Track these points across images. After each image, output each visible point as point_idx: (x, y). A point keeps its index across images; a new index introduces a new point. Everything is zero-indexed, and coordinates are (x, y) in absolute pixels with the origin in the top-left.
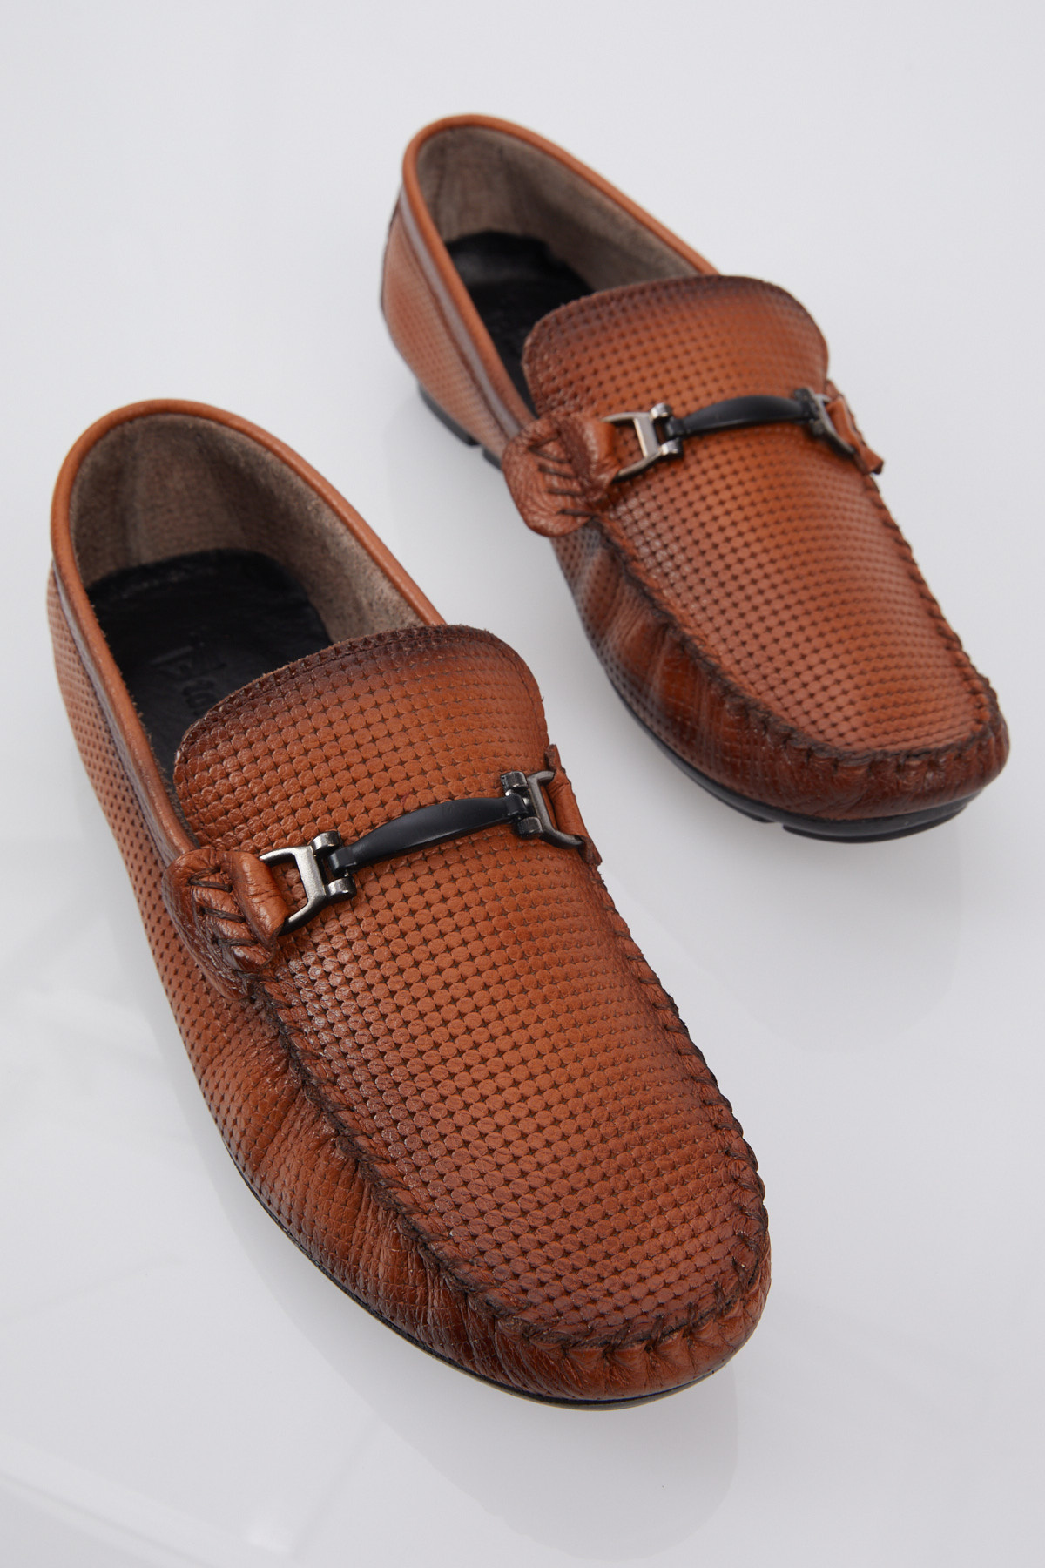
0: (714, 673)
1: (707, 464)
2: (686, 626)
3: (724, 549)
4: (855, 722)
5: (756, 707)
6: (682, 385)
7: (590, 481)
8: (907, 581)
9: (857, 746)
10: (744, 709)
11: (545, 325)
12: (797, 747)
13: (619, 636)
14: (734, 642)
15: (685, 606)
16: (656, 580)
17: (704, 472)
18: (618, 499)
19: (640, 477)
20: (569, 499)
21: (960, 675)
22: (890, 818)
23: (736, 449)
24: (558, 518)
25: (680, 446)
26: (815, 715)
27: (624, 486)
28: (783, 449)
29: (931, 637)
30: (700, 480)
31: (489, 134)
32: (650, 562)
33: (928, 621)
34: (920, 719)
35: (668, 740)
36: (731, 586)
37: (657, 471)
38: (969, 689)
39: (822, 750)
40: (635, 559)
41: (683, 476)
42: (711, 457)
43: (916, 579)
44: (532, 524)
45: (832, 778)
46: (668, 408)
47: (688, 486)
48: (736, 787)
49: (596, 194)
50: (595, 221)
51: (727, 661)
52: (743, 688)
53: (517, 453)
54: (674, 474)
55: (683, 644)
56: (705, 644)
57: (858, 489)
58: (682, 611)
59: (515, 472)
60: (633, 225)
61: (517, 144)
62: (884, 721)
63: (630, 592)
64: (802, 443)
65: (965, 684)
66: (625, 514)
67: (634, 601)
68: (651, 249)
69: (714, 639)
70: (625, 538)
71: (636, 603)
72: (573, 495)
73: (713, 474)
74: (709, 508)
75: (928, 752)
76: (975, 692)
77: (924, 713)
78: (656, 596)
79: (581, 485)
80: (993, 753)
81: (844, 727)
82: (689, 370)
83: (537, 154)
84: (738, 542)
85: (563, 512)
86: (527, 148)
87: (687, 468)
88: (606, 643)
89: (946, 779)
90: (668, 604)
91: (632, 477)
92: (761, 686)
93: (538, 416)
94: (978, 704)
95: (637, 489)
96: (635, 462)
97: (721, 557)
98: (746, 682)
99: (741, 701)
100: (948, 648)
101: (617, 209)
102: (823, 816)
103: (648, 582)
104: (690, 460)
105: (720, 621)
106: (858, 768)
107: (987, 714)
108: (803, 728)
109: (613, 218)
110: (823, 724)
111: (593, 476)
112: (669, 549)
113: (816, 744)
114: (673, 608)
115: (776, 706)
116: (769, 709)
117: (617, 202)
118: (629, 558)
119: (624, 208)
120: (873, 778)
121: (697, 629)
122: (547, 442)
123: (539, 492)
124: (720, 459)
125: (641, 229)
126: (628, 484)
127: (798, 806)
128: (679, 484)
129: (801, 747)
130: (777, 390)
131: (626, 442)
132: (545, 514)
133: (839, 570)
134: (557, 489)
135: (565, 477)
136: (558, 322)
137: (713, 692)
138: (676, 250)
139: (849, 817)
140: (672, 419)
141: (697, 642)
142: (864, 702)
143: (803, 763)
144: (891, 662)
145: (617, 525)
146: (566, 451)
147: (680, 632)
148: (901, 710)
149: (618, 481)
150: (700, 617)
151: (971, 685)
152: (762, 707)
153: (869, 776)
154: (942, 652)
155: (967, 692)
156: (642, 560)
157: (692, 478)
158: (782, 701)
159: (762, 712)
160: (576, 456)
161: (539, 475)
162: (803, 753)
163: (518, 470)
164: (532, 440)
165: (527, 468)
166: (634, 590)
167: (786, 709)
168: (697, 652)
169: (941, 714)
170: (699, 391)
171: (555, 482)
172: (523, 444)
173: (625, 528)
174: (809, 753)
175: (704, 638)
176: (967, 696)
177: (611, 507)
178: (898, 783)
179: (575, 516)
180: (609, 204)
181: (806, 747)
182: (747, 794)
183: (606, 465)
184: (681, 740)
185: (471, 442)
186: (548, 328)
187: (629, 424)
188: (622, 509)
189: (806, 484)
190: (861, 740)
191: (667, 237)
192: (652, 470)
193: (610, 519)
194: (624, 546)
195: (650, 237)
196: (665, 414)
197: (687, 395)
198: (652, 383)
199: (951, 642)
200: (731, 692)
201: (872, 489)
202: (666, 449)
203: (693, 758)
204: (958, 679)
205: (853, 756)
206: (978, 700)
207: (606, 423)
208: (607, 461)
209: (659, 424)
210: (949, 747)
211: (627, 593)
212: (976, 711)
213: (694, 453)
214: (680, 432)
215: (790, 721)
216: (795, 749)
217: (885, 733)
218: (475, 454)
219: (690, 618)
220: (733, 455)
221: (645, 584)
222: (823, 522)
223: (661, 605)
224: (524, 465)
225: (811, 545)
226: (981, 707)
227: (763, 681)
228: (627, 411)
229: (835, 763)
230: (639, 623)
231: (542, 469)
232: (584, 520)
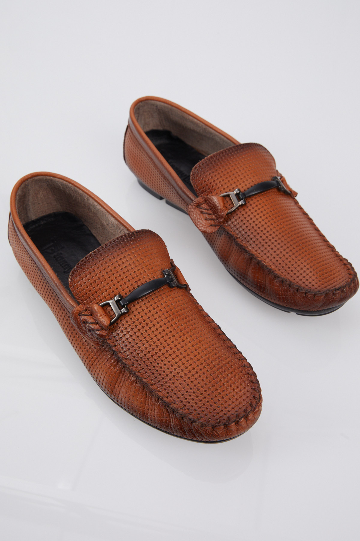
0: (270, 271)
1: (253, 205)
2: (258, 257)
3: (265, 232)
4: (316, 281)
5: (286, 281)
6: (241, 181)
7: (219, 215)
9: (319, 288)
10: (282, 281)
11: (196, 168)
12: (302, 292)
13: (234, 261)
14: (274, 260)
15: (256, 251)
16: (245, 243)
17: (253, 208)
18: (228, 220)
19: (233, 212)
20: (213, 221)
21: (339, 259)
22: (331, 308)
23: (261, 199)
24: (210, 228)
25: (245, 201)
26: (304, 280)
27: (230, 215)
28: (272, 195)
29: (327, 249)
30: (253, 211)
31: (153, 102)
32: (242, 238)
33: (325, 243)
34: (333, 276)
36: (269, 243)
37: (238, 209)
38: (343, 264)
39: (310, 292)
40: (237, 238)
41: (247, 210)
42: (254, 203)
43: (317, 230)
44: (201, 230)
45: (314, 299)
46: (239, 190)
47: (249, 213)
48: (281, 304)
49: (191, 118)
51: (273, 267)
52: (280, 275)
53: (192, 208)
54: (244, 210)
55: (259, 263)
56: (266, 263)
57: (293, 204)
58: (256, 252)
59: (192, 214)
60: (204, 126)
61: (163, 104)
62: (324, 279)
63: (236, 247)
64: (277, 193)
65: (341, 262)
66: (231, 224)
67: (238, 250)
69: (267, 260)
70: (233, 231)
71: (239, 251)
72: (213, 220)
73: (256, 208)
74: (257, 219)
75: (340, 288)
76: (345, 265)
77: (334, 274)
78: (247, 249)
79: (216, 216)
80: (357, 284)
81: (313, 283)
82: (242, 176)
83: (170, 106)
84: (268, 229)
85: (211, 225)
86: (166, 105)
87: (248, 207)
89: (346, 294)
90: (251, 251)
91: (231, 213)
92: (285, 273)
93: (197, 196)
94: (348, 268)
95: (233, 215)
96: (232, 208)
97: (264, 234)
98: (280, 273)
99: (281, 279)
100: (332, 251)
101: (198, 122)
102: (311, 310)
103: (243, 245)
104: (248, 205)
105: (268, 254)
106: (321, 296)
107: (352, 272)
108: (301, 285)
110: (307, 283)
112: (247, 233)
113: (307, 290)
114: (253, 252)
115: (291, 279)
116: (290, 281)
117: (198, 120)
119: (200, 121)
120: (326, 298)
121: (261, 258)
122: (202, 204)
123: (202, 220)
124: (257, 203)
125: (207, 127)
127: (303, 308)
128: (246, 213)
129: (303, 291)
130: (267, 178)
131: (227, 202)
132: (205, 227)
133: (299, 233)
134: (208, 219)
135: (210, 214)
136: (199, 166)
137: (270, 277)
138: (220, 133)
139: (319, 310)
140: (241, 193)
141: (263, 262)
142: (317, 274)
143: (304, 296)
144: (321, 260)
145: (229, 228)
146: (209, 206)
147: (257, 260)
148: (327, 274)
149: (228, 214)
150: (262, 254)
151: (343, 262)
152: (288, 280)
153: (325, 298)
154: (331, 253)
155: (343, 265)
156: (239, 237)
157: (250, 210)
158: (293, 277)
159: (288, 282)
160: (213, 208)
161: (201, 215)
162: (304, 293)
163: (194, 214)
164: (197, 204)
165: (197, 212)
166: (238, 248)
167: (294, 280)
168: (264, 265)
169: (338, 273)
170: (246, 183)
171: (207, 216)
172: (194, 205)
173: (232, 228)
174: (306, 293)
175: (264, 260)
176: (343, 266)
177: (226, 222)
178: (334, 298)
179: (215, 226)
180: (196, 120)
181: (305, 291)
182: (285, 306)
183: (224, 210)
184: (260, 291)
185: (161, 198)
187: (228, 196)
188: (230, 223)
189: (283, 207)
190: (319, 286)
191: (216, 129)
193: (226, 226)
194: (233, 234)
195: (211, 130)
196: (238, 192)
197: (243, 184)
198: (231, 182)
199: (332, 248)
200: (277, 277)
201: (297, 202)
202: (240, 203)
203: (265, 296)
204: (338, 261)
205: (320, 293)
206: (347, 267)
207: (221, 196)
208: (223, 209)
209: (237, 195)
210: (346, 285)
211: (235, 248)
212: (347, 271)
213: (249, 202)
214: (244, 197)
215: (297, 283)
216: (301, 292)
217: (325, 283)
219: (259, 254)
220: (261, 202)
222: (290, 218)
223: (249, 252)
224: (195, 212)
225: (289, 226)
226: (349, 269)
227: (286, 272)
228: (226, 192)
229: (314, 295)
230: (242, 257)
231: (202, 212)
232: (219, 227)
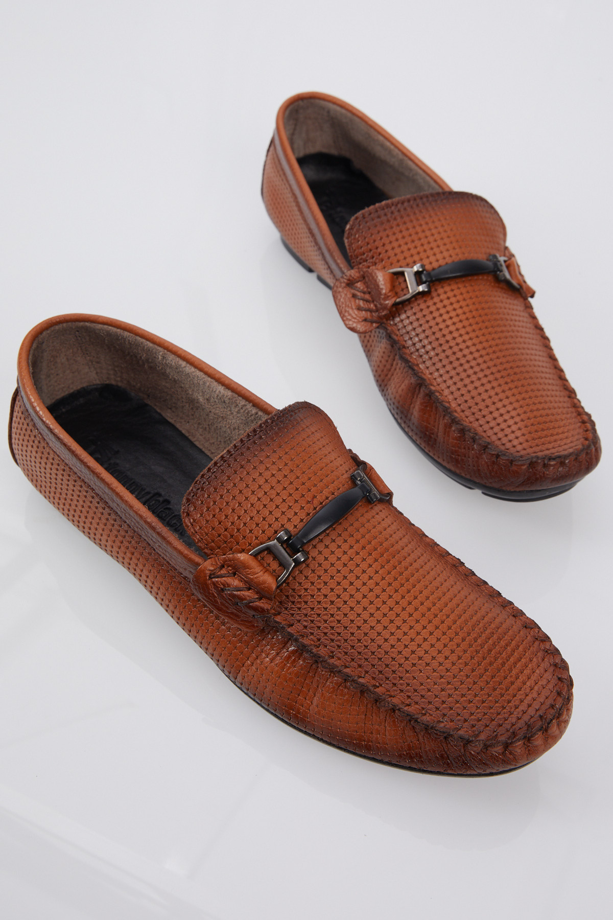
0: (447, 411)
1: (443, 297)
2: (432, 385)
3: (452, 343)
4: (521, 439)
5: (469, 430)
6: (430, 253)
7: (381, 304)
8: (548, 360)
9: (523, 453)
10: (463, 431)
11: (357, 218)
12: (491, 453)
13: (395, 388)
14: (457, 394)
15: (431, 374)
16: (415, 359)
17: (441, 301)
18: (395, 314)
19: (407, 303)
20: (369, 313)
21: (576, 412)
22: (540, 490)
23: (459, 288)
24: (362, 323)
25: (429, 287)
26: (500, 435)
27: (399, 307)
28: (483, 288)
29: (560, 391)
30: (440, 305)
31: (322, 103)
32: (413, 349)
33: (559, 382)
34: (555, 437)
35: (421, 444)
36: (456, 364)
37: (416, 299)
38: (581, 420)
39: (504, 455)
40: (404, 347)
41: (430, 303)
42: (445, 293)
43: (553, 359)
44: (348, 326)
45: (509, 470)
46: (422, 266)
47: (433, 308)
48: (458, 471)
49: (381, 138)
50: (379, 151)
51: (453, 405)
52: (462, 419)
53: (341, 286)
54: (425, 301)
55: (430, 395)
56: (442, 395)
57: (521, 308)
58: (430, 376)
59: (339, 297)
60: (401, 156)
61: (338, 108)
62: (536, 439)
63: (401, 364)
64: (493, 284)
65: (579, 417)
66: (399, 322)
67: (403, 369)
68: (411, 170)
69: (446, 392)
70: (399, 335)
71: (405, 370)
72: (370, 311)
73: (446, 302)
74: (444, 321)
75: (560, 457)
76: (584, 422)
77: (557, 434)
78: (416, 368)
79: (376, 306)
80: (594, 457)
81: (515, 442)
82: (433, 245)
83: (349, 114)
84: (459, 340)
85: (365, 320)
86: (343, 111)
87: (432, 298)
88: (387, 390)
89: (569, 471)
90: (422, 372)
91: (403, 303)
92: (472, 419)
93: (352, 268)
94: (586, 429)
95: (406, 309)
96: (405, 295)
97: (451, 347)
98: (464, 416)
99: (461, 427)
100: (569, 397)
101: (392, 147)
102: (504, 488)
103: (411, 360)
104: (434, 294)
105: (450, 382)
106: (523, 465)
107: (590, 435)
108: (494, 442)
109: (390, 152)
110: (504, 440)
111: (382, 302)
112: (422, 342)
113: (501, 452)
114: (425, 374)
115: (480, 430)
116: (476, 432)
117: (392, 143)
118: (401, 347)
119: (396, 147)
120: (531, 470)
121: (437, 387)
122: (357, 282)
123: (352, 309)
124: (450, 294)
125: (405, 158)
126: (401, 306)
127: (491, 483)
128: (428, 307)
129: (493, 453)
130: (479, 255)
131: (400, 283)
132: (356, 321)
133: (513, 355)
134: (363, 308)
135: (367, 301)
136: (364, 217)
137: (446, 421)
138: (424, 171)
139: (518, 490)
140: (425, 272)
141: (437, 394)
142: (526, 429)
143: (494, 461)
144: (540, 406)
145: (394, 328)
146: (367, 287)
147: (429, 388)
148: (545, 433)
149: (395, 305)
150: (439, 380)
151: (581, 418)
152: (473, 430)
153: (529, 469)
154: (566, 399)
155: (580, 422)
156: (408, 347)
157: (435, 304)
158: (483, 427)
159: (472, 433)
160: (372, 291)
161: (353, 300)
162: (494, 456)
163: (341, 296)
164: (349, 280)
165: (346, 295)
166: (403, 364)
167: (485, 432)
168: (438, 399)
169: (566, 434)
170: (439, 256)
171: (361, 303)
172: (344, 282)
173: (399, 330)
174: (498, 456)
175: (441, 392)
176: (579, 424)
177: (391, 318)
178: (544, 473)
179: (372, 322)
180: (388, 144)
181: (496, 453)
182: (463, 475)
183: (390, 296)
184: (428, 444)
185: (310, 270)
186: (358, 220)
187: (402, 274)
188: (397, 319)
189: (496, 307)
190: (525, 449)
191: (419, 164)
192: (413, 299)
193: (391, 325)
194: (399, 340)
195: (410, 163)
196: (421, 270)
197: (432, 259)
198: (413, 251)
199: (571, 393)
200: (456, 422)
201: (529, 307)
202: (421, 288)
203: (434, 454)
204: (575, 414)
205: (521, 459)
206: (586, 427)
207: (389, 273)
208: (389, 294)
209: (418, 274)
210: (571, 454)
211: (399, 365)
212: (584, 433)
213: (436, 290)
214: (429, 280)
215: (487, 438)
216: (490, 454)
217: (537, 445)
218: (313, 277)
219: (434, 380)
220: (457, 292)
221: (410, 362)
222: (504, 329)
223: (418, 373)
224: (344, 294)
225: (498, 341)
226: (587, 431)
227: (473, 416)
228: (401, 267)
229: (511, 462)
230: (406, 382)
231: (354, 296)
232: (377, 325)
